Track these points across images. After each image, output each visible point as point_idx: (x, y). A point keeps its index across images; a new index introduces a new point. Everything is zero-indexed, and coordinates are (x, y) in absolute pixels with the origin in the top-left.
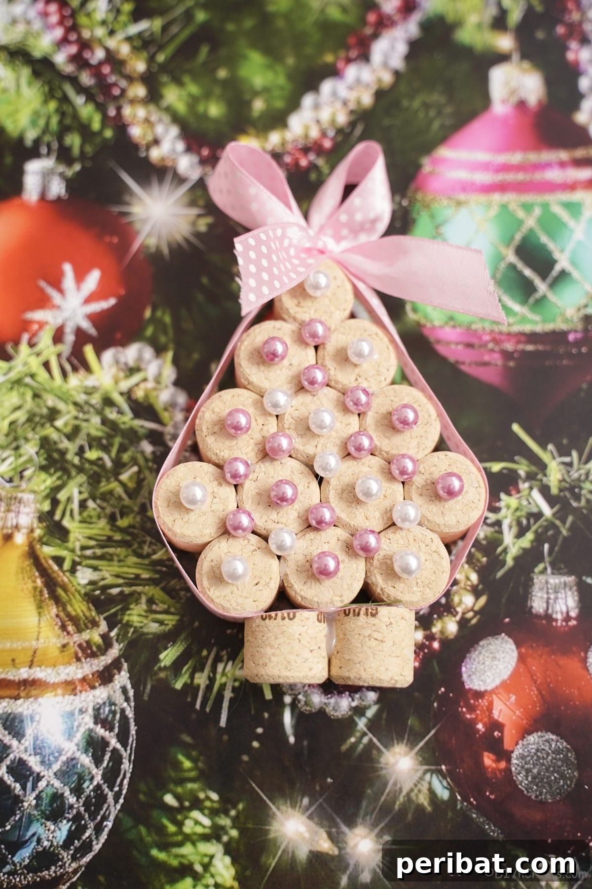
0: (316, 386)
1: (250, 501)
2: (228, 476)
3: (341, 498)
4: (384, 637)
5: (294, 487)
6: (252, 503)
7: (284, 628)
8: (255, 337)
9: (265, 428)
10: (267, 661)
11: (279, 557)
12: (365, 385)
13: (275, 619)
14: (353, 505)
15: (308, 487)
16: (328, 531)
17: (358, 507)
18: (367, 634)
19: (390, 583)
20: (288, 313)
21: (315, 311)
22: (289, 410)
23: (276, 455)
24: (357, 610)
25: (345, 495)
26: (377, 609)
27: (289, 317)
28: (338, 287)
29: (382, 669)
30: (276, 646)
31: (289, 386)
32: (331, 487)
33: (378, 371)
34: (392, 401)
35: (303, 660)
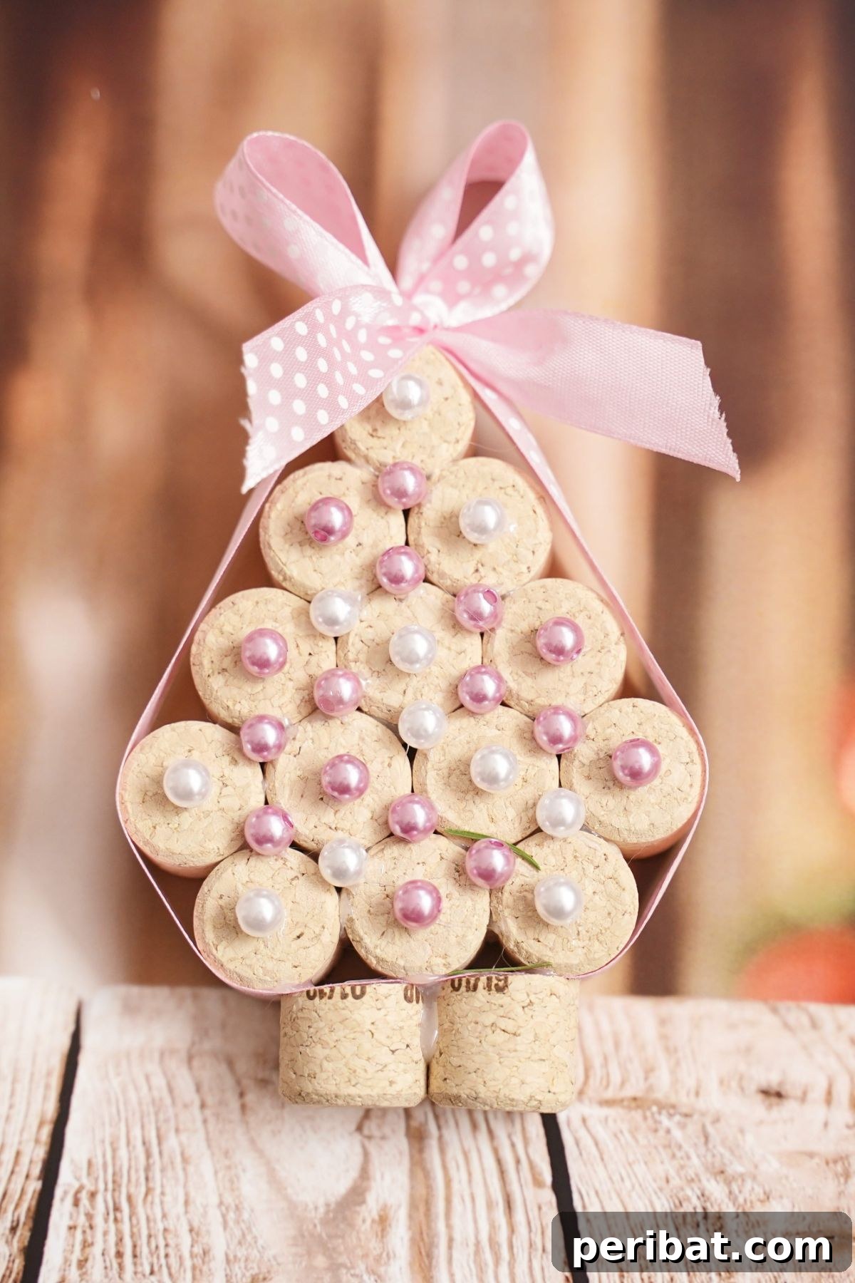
0: (403, 585)
1: (287, 792)
2: (248, 748)
3: (447, 784)
4: (520, 1027)
5: (363, 767)
6: (291, 793)
7: (346, 1013)
8: (297, 493)
9: (314, 659)
10: (317, 1070)
11: (339, 890)
12: (490, 580)
13: (330, 998)
14: (469, 797)
15: (389, 765)
16: (423, 843)
17: (477, 800)
18: (488, 1023)
19: (531, 933)
20: (356, 450)
21: (403, 446)
22: (357, 627)
23: (332, 710)
24: (472, 981)
25: (454, 778)
26: (506, 979)
27: (358, 455)
28: (446, 399)
29: (515, 1081)
30: (332, 1044)
31: (357, 583)
32: (429, 765)
33: (516, 555)
34: (540, 609)
35: (379, 1067)
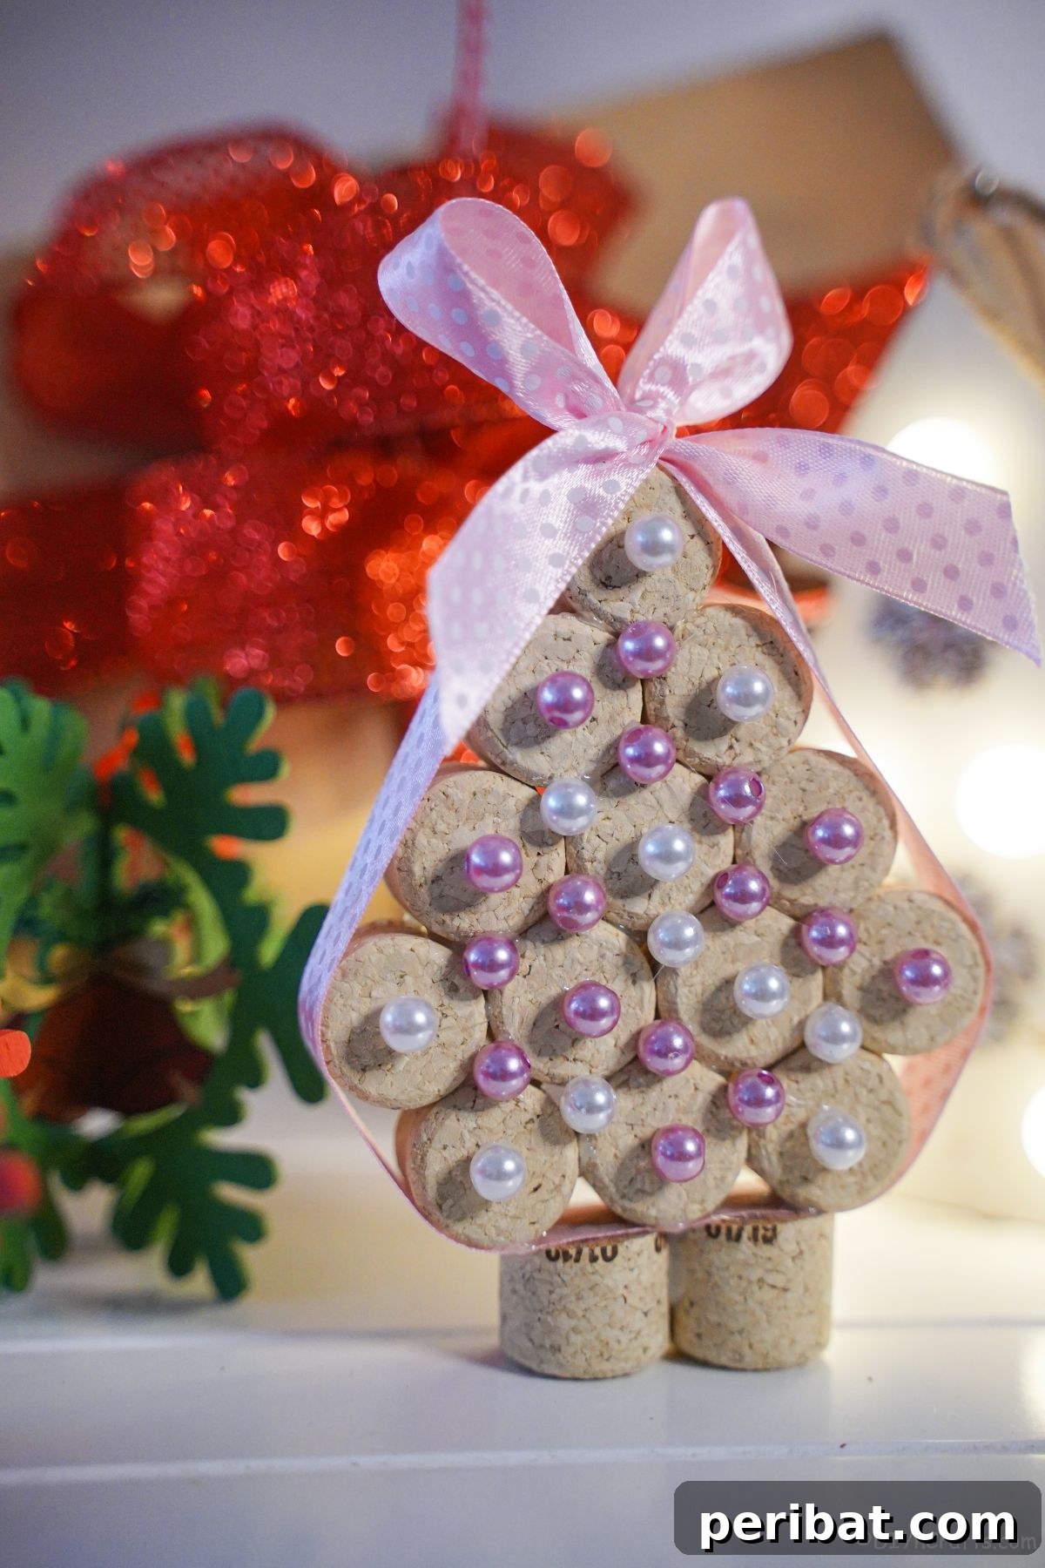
0: (656, 768)
1: (516, 1019)
4: (789, 1281)
5: (613, 996)
6: (521, 1020)
7: (595, 1278)
9: (542, 859)
10: (563, 1343)
11: (579, 1136)
13: (577, 1260)
15: (634, 982)
18: (754, 1278)
22: (593, 822)
23: (573, 923)
24: (735, 1229)
26: (774, 1229)
32: (680, 981)
33: (776, 727)
34: (804, 790)
35: (633, 1336)
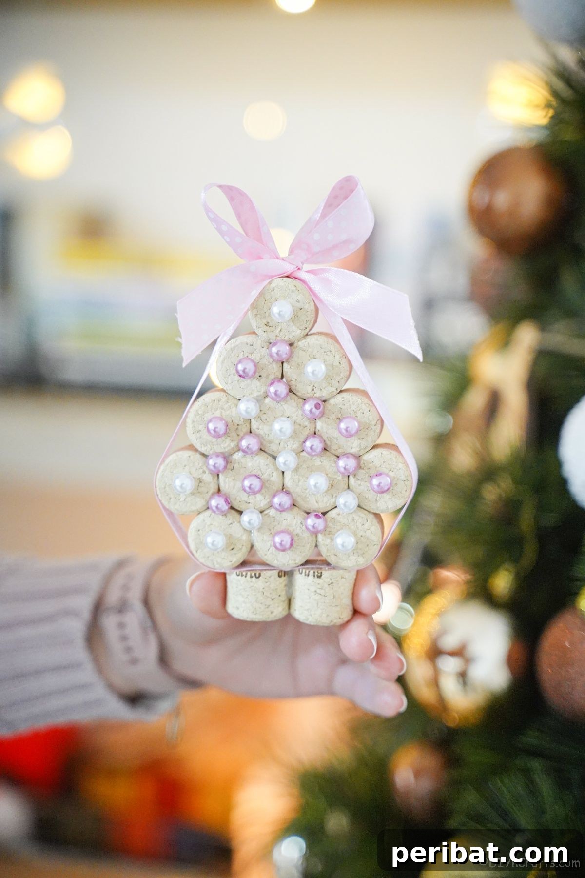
4: (327, 593)
6: (229, 487)
7: (252, 584)
9: (240, 427)
13: (246, 577)
14: (307, 491)
15: (273, 476)
18: (313, 590)
19: (333, 552)
21: (280, 331)
22: (259, 414)
24: (307, 571)
26: (322, 572)
33: (331, 384)
34: (341, 408)
35: (266, 606)
